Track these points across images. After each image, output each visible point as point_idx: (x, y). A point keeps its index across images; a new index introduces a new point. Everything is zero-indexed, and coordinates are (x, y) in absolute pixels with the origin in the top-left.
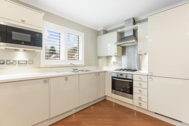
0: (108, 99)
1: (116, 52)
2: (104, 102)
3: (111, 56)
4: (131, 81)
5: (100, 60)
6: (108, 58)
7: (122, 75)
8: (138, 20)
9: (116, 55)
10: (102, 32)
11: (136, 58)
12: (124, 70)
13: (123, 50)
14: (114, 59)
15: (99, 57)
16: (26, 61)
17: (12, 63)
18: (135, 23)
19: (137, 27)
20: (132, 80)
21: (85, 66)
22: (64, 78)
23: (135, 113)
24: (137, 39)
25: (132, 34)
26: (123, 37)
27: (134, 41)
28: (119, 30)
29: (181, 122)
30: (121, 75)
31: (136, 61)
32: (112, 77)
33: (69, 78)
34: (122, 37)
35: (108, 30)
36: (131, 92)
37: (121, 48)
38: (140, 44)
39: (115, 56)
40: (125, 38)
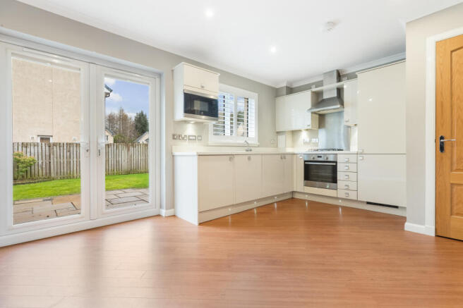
0: (297, 196)
1: (309, 122)
2: (290, 201)
3: (300, 131)
4: (334, 164)
5: (281, 138)
6: (295, 133)
7: (321, 157)
8: (345, 73)
9: (310, 127)
10: (285, 91)
11: (342, 131)
12: (322, 150)
13: (321, 120)
14: (304, 136)
15: (278, 133)
16: (195, 136)
17: (183, 139)
18: (340, 76)
19: (343, 85)
20: (336, 162)
21: (258, 146)
22: (247, 157)
23: (340, 209)
24: (342, 104)
25: (335, 95)
26: (320, 99)
27: (339, 106)
28: (315, 89)
29: (397, 207)
30: (319, 157)
31: (342, 137)
32: (305, 161)
33: (252, 157)
34: (318, 100)
35: (295, 86)
36: (335, 180)
37: (317, 116)
38: (348, 110)
39: (307, 130)
40: (323, 100)
